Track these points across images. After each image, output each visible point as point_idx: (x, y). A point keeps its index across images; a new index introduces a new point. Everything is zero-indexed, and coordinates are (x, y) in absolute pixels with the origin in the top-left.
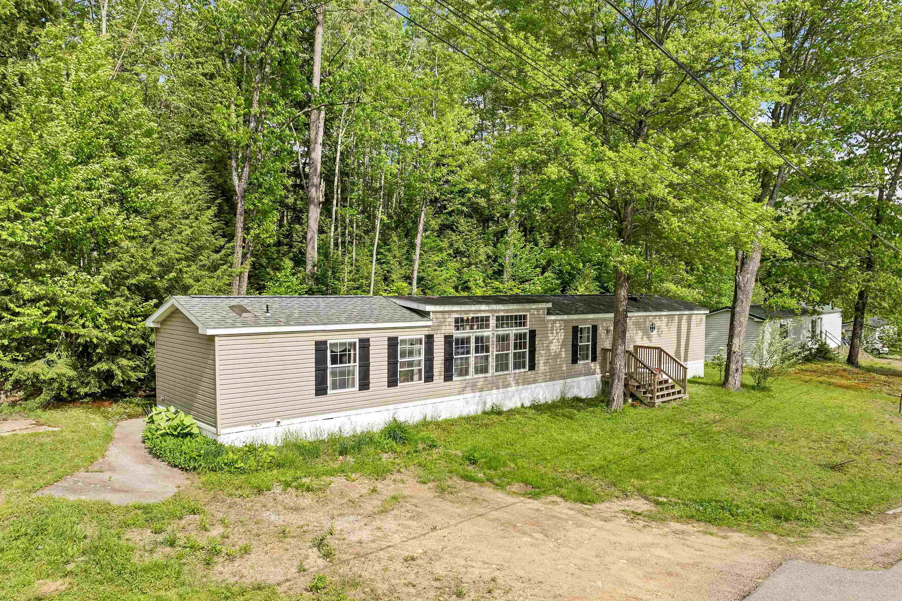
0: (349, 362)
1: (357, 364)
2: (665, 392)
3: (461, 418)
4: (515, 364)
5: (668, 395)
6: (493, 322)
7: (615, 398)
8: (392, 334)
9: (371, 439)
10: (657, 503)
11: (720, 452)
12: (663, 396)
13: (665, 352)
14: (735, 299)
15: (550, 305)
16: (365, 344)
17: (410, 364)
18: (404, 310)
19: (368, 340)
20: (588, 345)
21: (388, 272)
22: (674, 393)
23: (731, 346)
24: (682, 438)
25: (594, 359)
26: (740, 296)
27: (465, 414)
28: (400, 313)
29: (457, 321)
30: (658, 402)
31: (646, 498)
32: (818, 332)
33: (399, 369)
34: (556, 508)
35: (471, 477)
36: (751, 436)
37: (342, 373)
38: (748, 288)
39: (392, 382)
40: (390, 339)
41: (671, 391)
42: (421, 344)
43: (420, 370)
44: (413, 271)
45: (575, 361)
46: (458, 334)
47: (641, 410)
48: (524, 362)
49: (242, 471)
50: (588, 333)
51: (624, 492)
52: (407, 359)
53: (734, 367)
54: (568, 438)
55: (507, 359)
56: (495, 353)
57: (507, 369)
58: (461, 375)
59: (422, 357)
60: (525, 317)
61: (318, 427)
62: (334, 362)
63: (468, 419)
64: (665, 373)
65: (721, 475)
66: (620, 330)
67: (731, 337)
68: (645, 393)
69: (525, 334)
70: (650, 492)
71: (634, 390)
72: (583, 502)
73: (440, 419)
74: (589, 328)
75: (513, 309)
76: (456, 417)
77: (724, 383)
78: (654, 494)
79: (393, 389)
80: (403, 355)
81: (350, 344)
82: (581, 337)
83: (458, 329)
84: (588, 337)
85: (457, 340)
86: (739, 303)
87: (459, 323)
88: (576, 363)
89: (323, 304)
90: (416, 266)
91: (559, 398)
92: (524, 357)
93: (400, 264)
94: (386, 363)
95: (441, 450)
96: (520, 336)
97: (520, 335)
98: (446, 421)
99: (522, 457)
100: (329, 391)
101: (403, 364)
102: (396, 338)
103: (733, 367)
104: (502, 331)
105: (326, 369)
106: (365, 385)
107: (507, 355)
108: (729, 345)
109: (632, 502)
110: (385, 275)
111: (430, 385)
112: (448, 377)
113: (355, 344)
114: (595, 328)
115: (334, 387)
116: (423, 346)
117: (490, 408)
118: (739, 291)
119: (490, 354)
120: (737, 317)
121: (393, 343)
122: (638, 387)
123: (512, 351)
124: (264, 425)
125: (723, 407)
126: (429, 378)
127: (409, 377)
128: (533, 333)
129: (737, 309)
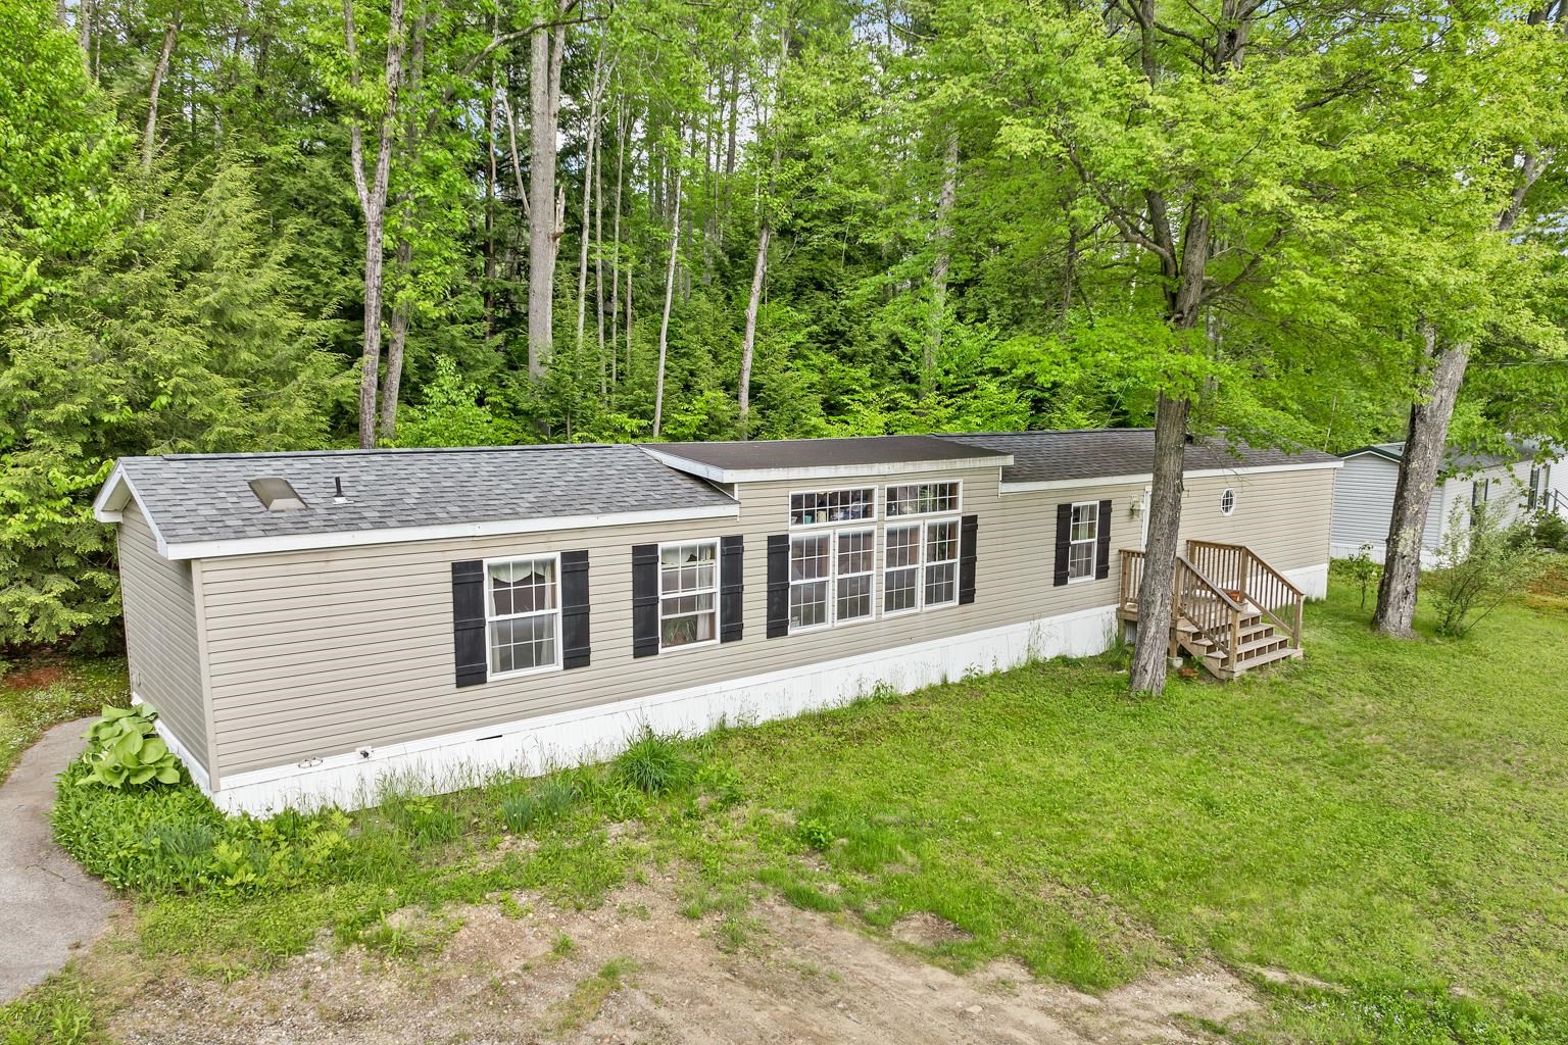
0: (541, 606)
1: (559, 609)
2: (1253, 645)
3: (806, 717)
4: (929, 591)
5: (1260, 651)
6: (879, 502)
7: (1149, 668)
8: (645, 540)
9: (587, 785)
10: (1264, 989)
11: (1393, 812)
12: (1249, 654)
13: (1254, 557)
14: (1411, 443)
15: (1010, 461)
16: (576, 565)
17: (689, 603)
18: (678, 480)
19: (584, 555)
20: (1089, 547)
21: (692, 373)
22: (1271, 647)
23: (1396, 543)
24: (1299, 768)
25: (1102, 573)
26: (1422, 437)
27: (815, 706)
28: (665, 487)
29: (797, 501)
30: (1240, 668)
31: (1233, 970)
32: (1540, 493)
33: (660, 617)
34: (1010, 1007)
35: (809, 896)
36: (1451, 761)
37: (523, 632)
38: (1439, 420)
39: (645, 645)
40: (637, 550)
41: (1265, 642)
42: (713, 557)
43: (712, 615)
44: (740, 372)
45: (1060, 579)
46: (799, 533)
47: (1204, 690)
48: (950, 587)
49: (248, 892)
50: (1092, 518)
51: (1177, 947)
52: (680, 594)
53: (1400, 588)
54: (1045, 772)
55: (912, 583)
56: (886, 570)
57: (911, 603)
58: (807, 621)
59: (717, 588)
60: (953, 487)
61: (464, 760)
62: (502, 608)
63: (822, 720)
64: (1253, 602)
65: (1405, 891)
66: (1165, 520)
67: (1397, 524)
68: (1211, 649)
69: (953, 526)
70: (1240, 948)
71: (1188, 643)
72: (1078, 987)
73: (759, 722)
74: (1092, 508)
75: (928, 472)
76: (793, 714)
77: (1376, 621)
78: (1250, 959)
79: (647, 662)
80: (670, 584)
81: (542, 564)
82: (1076, 528)
83: (799, 521)
84: (1091, 526)
85: (798, 545)
86: (1418, 451)
87: (805, 507)
88: (1065, 582)
89: (485, 469)
90: (748, 363)
91: (1024, 659)
92: (950, 576)
93: (715, 356)
94: (630, 604)
95: (749, 810)
96: (942, 532)
97: (943, 527)
98: (772, 726)
99: (936, 831)
100: (490, 677)
101: (670, 606)
102: (653, 548)
103: (1398, 587)
104: (899, 522)
105: (481, 626)
106: (578, 654)
107: (912, 573)
108: (1392, 541)
109: (1196, 981)
110: (686, 380)
111: (733, 647)
112: (777, 628)
113: (553, 562)
114: (1106, 506)
115: (505, 665)
116: (717, 563)
117: (871, 692)
118: (1419, 426)
119: (874, 572)
120: (1411, 484)
121: (645, 559)
122: (1196, 636)
123: (922, 564)
124: (329, 762)
125: (1379, 682)
126: (732, 631)
127: (686, 632)
128: (970, 523)
129: (1414, 465)
